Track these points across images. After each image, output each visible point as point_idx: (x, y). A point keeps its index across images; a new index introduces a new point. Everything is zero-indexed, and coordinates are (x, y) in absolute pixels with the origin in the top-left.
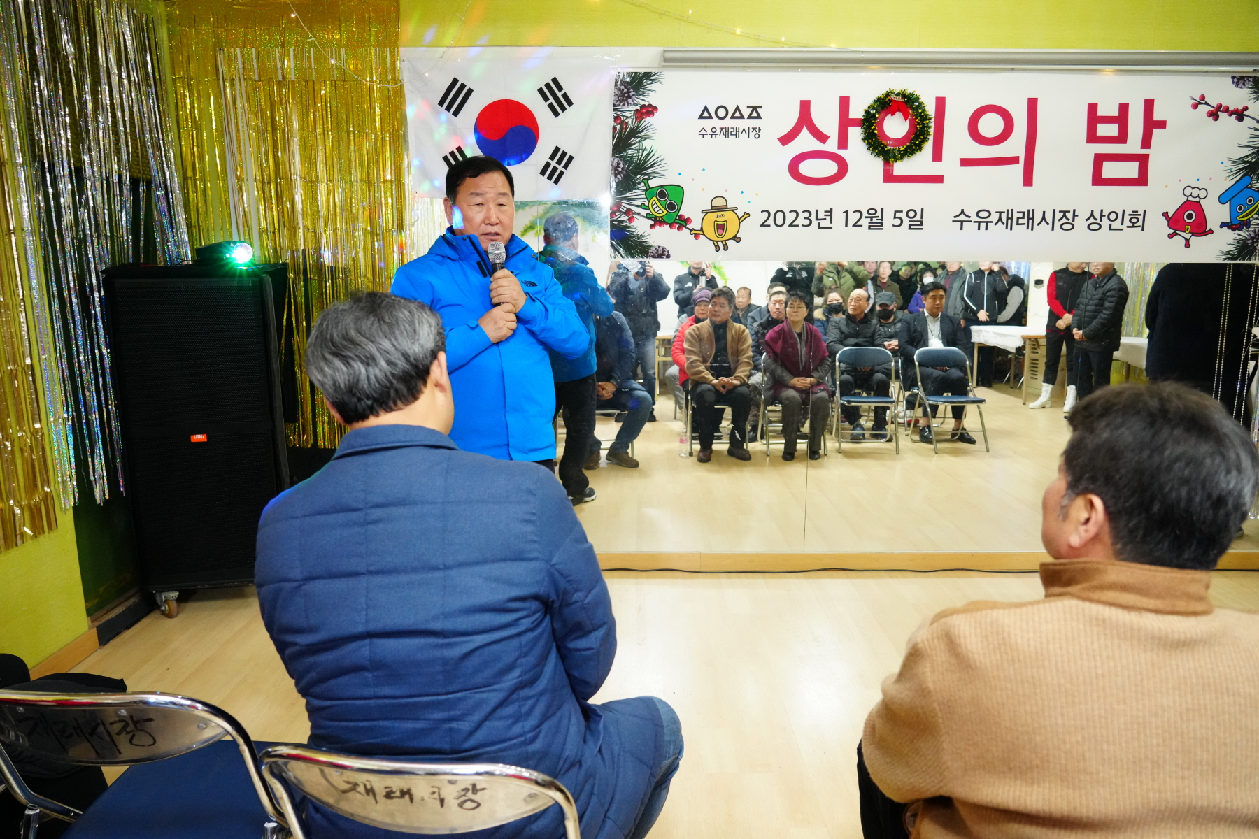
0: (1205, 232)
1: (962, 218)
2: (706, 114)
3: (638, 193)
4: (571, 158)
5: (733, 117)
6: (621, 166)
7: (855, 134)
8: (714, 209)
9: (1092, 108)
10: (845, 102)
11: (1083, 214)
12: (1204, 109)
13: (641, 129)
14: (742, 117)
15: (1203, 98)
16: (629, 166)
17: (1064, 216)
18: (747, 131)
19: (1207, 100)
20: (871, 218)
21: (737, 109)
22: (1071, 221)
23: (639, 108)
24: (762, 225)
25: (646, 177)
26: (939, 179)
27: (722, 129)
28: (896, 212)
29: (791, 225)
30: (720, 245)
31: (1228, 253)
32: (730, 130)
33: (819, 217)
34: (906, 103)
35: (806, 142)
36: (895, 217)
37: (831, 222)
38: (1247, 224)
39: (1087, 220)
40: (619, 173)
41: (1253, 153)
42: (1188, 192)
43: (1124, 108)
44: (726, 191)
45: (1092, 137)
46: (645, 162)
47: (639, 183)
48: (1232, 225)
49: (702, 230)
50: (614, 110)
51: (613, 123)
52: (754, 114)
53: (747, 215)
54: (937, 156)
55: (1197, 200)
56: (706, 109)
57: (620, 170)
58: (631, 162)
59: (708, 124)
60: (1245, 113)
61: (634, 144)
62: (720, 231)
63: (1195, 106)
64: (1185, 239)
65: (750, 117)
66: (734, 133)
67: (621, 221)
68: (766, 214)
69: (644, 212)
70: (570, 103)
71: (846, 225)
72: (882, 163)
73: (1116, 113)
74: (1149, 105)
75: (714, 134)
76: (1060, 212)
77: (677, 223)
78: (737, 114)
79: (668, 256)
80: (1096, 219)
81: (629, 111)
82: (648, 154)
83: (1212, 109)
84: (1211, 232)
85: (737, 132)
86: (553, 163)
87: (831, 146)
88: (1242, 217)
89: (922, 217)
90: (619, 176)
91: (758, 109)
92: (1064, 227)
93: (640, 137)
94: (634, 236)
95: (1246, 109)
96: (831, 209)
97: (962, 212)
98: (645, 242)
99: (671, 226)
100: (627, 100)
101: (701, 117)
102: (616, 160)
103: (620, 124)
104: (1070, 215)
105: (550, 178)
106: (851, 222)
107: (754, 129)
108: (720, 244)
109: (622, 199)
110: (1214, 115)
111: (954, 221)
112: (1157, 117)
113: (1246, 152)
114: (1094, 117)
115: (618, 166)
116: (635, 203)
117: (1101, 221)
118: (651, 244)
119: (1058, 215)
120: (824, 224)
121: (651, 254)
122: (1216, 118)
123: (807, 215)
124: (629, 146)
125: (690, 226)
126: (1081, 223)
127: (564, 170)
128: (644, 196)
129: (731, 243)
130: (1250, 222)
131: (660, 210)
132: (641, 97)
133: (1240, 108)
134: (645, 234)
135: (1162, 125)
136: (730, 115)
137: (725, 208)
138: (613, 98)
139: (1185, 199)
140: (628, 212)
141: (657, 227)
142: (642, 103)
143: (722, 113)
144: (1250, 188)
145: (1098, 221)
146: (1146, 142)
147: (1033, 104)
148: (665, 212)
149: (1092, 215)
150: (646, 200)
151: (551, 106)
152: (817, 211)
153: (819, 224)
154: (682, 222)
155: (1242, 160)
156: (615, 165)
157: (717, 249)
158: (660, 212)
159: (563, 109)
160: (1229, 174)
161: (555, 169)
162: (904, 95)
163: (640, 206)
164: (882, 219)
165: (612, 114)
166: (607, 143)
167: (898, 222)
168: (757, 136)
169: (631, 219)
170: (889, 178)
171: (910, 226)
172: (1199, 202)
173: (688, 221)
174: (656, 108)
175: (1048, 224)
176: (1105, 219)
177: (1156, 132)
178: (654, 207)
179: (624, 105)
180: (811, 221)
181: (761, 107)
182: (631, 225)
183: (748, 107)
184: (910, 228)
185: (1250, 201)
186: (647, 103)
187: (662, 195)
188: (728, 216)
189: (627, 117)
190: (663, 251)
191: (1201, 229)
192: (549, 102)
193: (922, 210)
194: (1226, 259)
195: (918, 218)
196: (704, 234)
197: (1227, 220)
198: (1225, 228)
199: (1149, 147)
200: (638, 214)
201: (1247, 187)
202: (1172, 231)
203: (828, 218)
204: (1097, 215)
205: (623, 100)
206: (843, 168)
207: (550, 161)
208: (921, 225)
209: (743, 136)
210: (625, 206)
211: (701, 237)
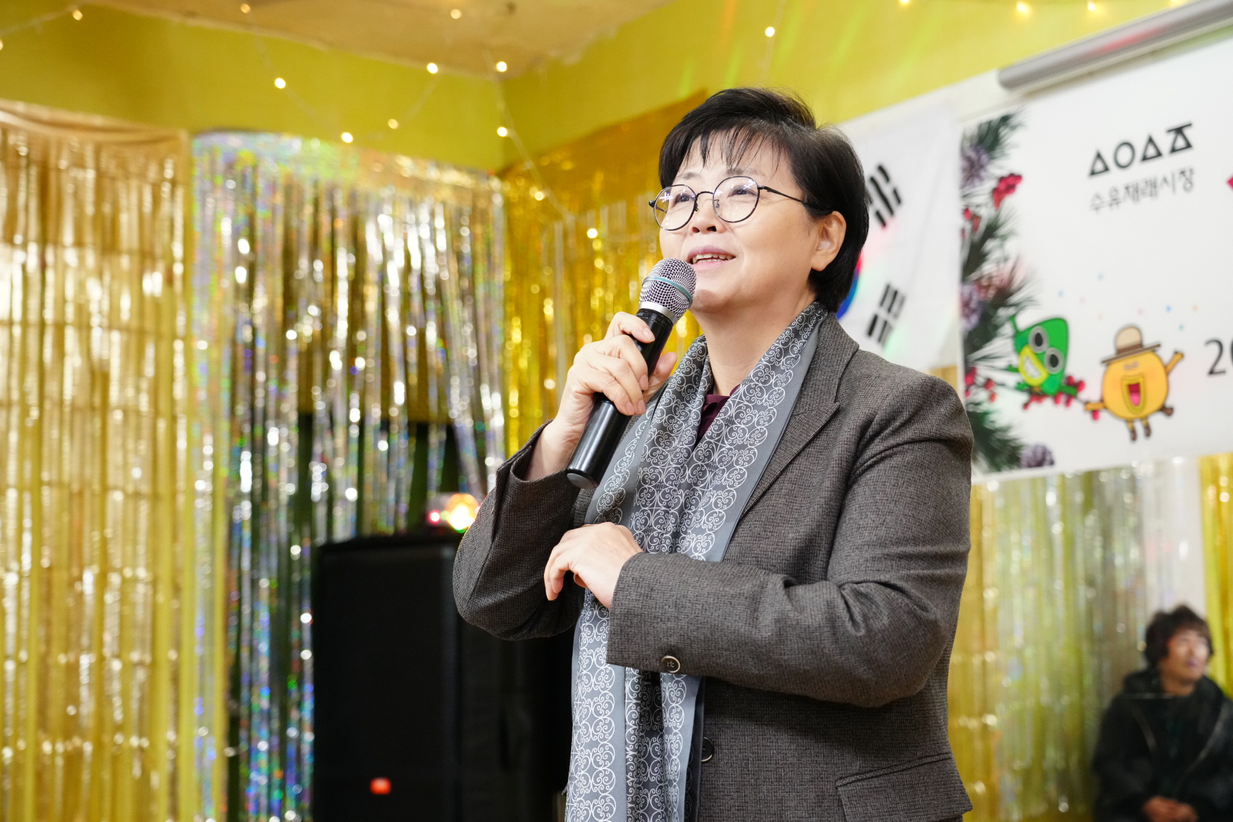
2: (1099, 166)
3: (1001, 345)
4: (902, 299)
5: (1145, 158)
6: (974, 298)
8: (1122, 352)
13: (1000, 221)
14: (1159, 154)
16: (986, 295)
18: (1169, 179)
21: (1150, 140)
23: (995, 184)
24: (1212, 372)
25: (1012, 311)
30: (1139, 429)
32: (1141, 185)
40: (971, 312)
44: (1140, 312)
46: (1011, 280)
47: (1003, 325)
49: (1103, 400)
50: (962, 197)
51: (961, 222)
52: (1180, 143)
53: (1179, 355)
56: (1098, 156)
57: (973, 305)
58: (988, 287)
59: (1104, 185)
61: (992, 252)
62: (1135, 398)
65: (1173, 150)
66: (1148, 190)
68: (1215, 348)
69: (1011, 379)
70: (900, 201)
75: (1115, 201)
77: (1063, 392)
79: (1052, 463)
81: (983, 193)
82: (1014, 266)
85: (1152, 186)
86: (883, 314)
90: (970, 319)
93: (1000, 237)
94: (996, 430)
98: (1013, 439)
99: (1056, 399)
100: (978, 175)
101: (1093, 173)
102: (967, 289)
103: (970, 220)
107: (1183, 173)
108: (1139, 427)
109: (977, 360)
115: (970, 300)
116: (999, 364)
118: (1023, 440)
121: (1024, 462)
124: (985, 257)
125: (1084, 395)
127: (894, 322)
128: (1011, 349)
129: (1157, 421)
131: (1037, 374)
132: (998, 163)
134: (1014, 423)
136: (1139, 155)
137: (1137, 348)
138: (959, 174)
140: (988, 383)
141: (1034, 406)
142: (1000, 172)
143: (1124, 155)
148: (1045, 373)
150: (1014, 355)
151: (877, 214)
154: (1070, 389)
156: (964, 298)
157: (1134, 435)
159: (892, 213)
161: (884, 324)
163: (1006, 370)
165: (959, 206)
166: (953, 260)
168: (1189, 186)
169: (992, 397)
173: (1078, 386)
174: (1019, 178)
178: (1027, 367)
179: (974, 184)
181: (1189, 125)
182: (992, 408)
183: (1169, 131)
186: (1006, 172)
187: (1039, 340)
188: (1144, 362)
189: (981, 206)
190: (1044, 453)
200: (1002, 385)
205: (972, 176)
207: (878, 311)
209: (1164, 191)
210: (983, 371)
211: (1104, 415)
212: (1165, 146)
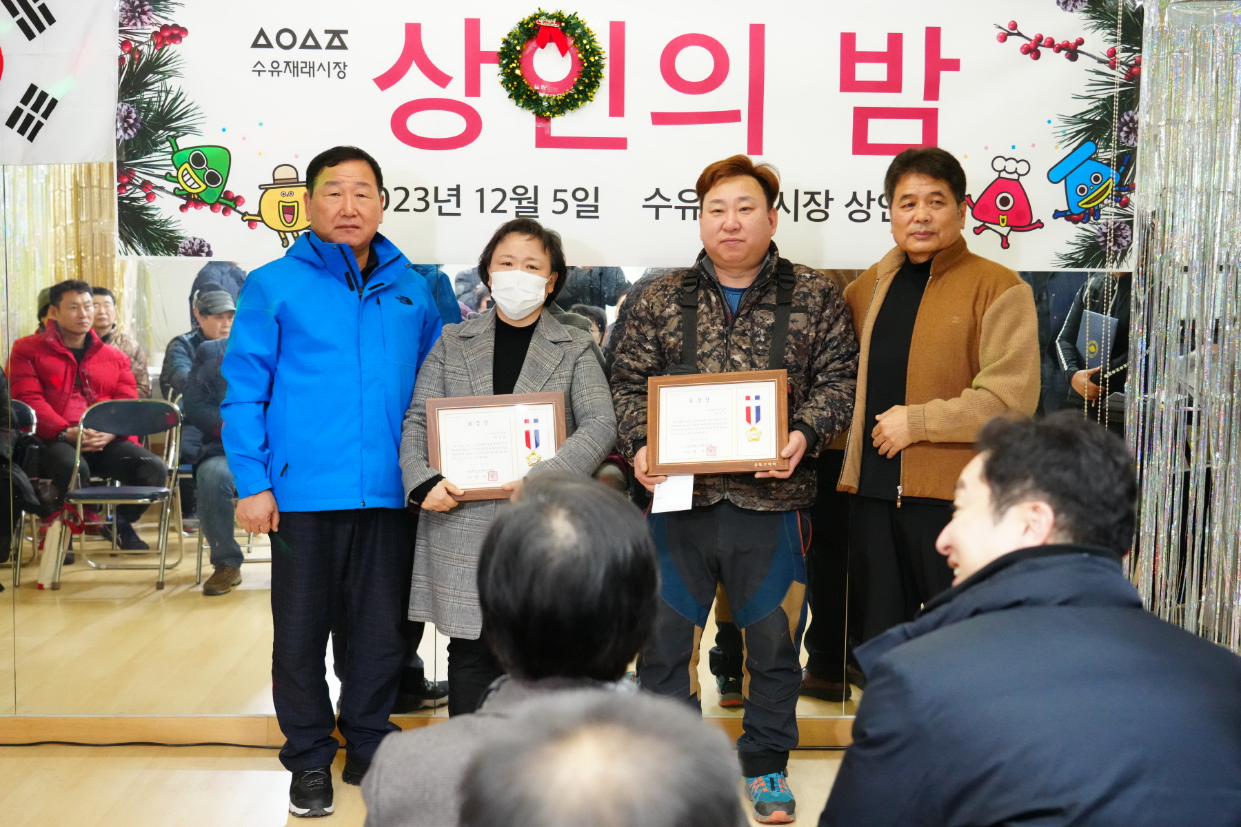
0: (1030, 224)
1: (657, 201)
2: (262, 41)
3: (160, 157)
4: (54, 103)
5: (304, 46)
6: (134, 116)
7: (491, 74)
8: (278, 183)
9: (848, 40)
10: (472, 27)
11: (841, 198)
12: (1015, 43)
13: (162, 60)
14: (317, 46)
15: (1014, 26)
16: (145, 116)
17: (812, 199)
18: (326, 67)
19: (1020, 28)
20: (520, 201)
21: (310, 34)
22: (822, 207)
23: (158, 30)
25: (172, 133)
26: (620, 143)
27: (288, 63)
28: (556, 191)
29: (397, 209)
31: (1069, 256)
32: (300, 65)
33: (440, 198)
34: (564, 30)
35: (415, 85)
36: (555, 200)
37: (458, 206)
38: (1095, 213)
39: (847, 206)
40: (131, 126)
41: (1097, 108)
42: (999, 164)
43: (895, 40)
44: (297, 156)
45: (849, 83)
46: (170, 111)
47: (163, 143)
48: (1073, 214)
49: (259, 214)
50: (120, 32)
51: (119, 52)
52: (336, 42)
54: (617, 108)
55: (1015, 176)
56: (262, 33)
57: (131, 121)
58: (148, 110)
59: (266, 56)
60: (1079, 48)
61: (153, 83)
62: (289, 217)
63: (1003, 38)
64: (1002, 235)
65: (330, 46)
66: (307, 70)
67: (134, 200)
69: (170, 186)
70: (51, 20)
71: (482, 210)
72: (534, 117)
73: (883, 47)
74: (933, 36)
75: (275, 70)
76: (805, 193)
77: (221, 203)
78: (310, 42)
79: (209, 254)
80: (861, 205)
81: (144, 33)
82: (175, 99)
83: (1029, 42)
84: (1040, 225)
85: (310, 69)
86: (27, 110)
87: (456, 91)
88: (1086, 203)
89: (596, 200)
90: (130, 131)
91: (342, 35)
92: (814, 216)
93: (162, 73)
94: (154, 223)
95: (1081, 42)
96: (458, 186)
97: (658, 192)
98: (171, 231)
99: (213, 207)
100: (139, 17)
101: (255, 45)
102: (125, 107)
103: (129, 52)
104: (821, 199)
105: (22, 131)
106: (489, 206)
107: (337, 64)
108: (289, 236)
109: (135, 165)
110: (1033, 50)
111: (644, 206)
112: (945, 54)
113: (1085, 105)
114: (850, 52)
115: (128, 116)
116: (156, 172)
117: (869, 207)
118: (182, 234)
119: (804, 199)
120: (449, 207)
121: (181, 251)
122: (1037, 56)
123: (422, 193)
124: (145, 86)
125: (242, 209)
126: (838, 210)
127: (43, 120)
128: (170, 162)
130: (1099, 210)
131: (196, 185)
132: (162, 14)
133: (1072, 41)
134: (173, 219)
135: (954, 65)
136: (299, 42)
138: (119, 13)
139: (996, 175)
140: (145, 185)
141: (191, 209)
142: (163, 22)
143: (286, 39)
144: (1095, 160)
145: (864, 208)
146: (932, 90)
147: (757, 34)
148: (204, 187)
149: (855, 198)
150: (173, 168)
151: (21, 23)
152: (436, 189)
153: (440, 208)
154: (229, 203)
155: (1080, 118)
156: (124, 114)
158: (197, 186)
159: (41, 28)
160: (1061, 139)
161: (29, 119)
162: (559, 18)
163: (165, 177)
164: (536, 202)
165: (117, 38)
166: (110, 80)
167: (560, 206)
168: (342, 75)
169: (149, 197)
170: (544, 140)
171: (579, 212)
172: (1018, 180)
173: (238, 200)
174: (184, 31)
175: (788, 211)
176: (874, 204)
177: (944, 75)
178: (186, 179)
179: (135, 24)
180: (427, 204)
181: (346, 32)
182: (150, 205)
183: (327, 32)
184: (579, 216)
185: (1096, 179)
186: (170, 23)
187: (198, 160)
189: (141, 43)
190: (201, 245)
191: (1022, 220)
192: (18, 17)
193: (596, 189)
194: (1067, 265)
195: (591, 201)
196: (263, 221)
197: (1063, 207)
198: (1062, 220)
199: (936, 97)
200: (161, 188)
201: (1090, 158)
202: (979, 224)
203: (454, 199)
204: (862, 198)
205: (134, 17)
206: (474, 125)
207: (22, 106)
208: (596, 211)
209: (321, 74)
210: (140, 175)
211: (260, 224)
212: (323, 43)
